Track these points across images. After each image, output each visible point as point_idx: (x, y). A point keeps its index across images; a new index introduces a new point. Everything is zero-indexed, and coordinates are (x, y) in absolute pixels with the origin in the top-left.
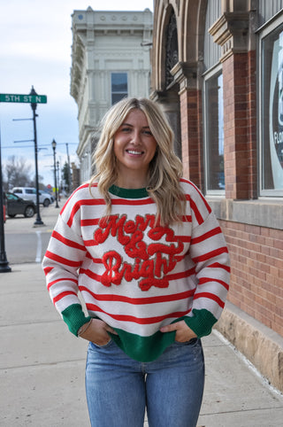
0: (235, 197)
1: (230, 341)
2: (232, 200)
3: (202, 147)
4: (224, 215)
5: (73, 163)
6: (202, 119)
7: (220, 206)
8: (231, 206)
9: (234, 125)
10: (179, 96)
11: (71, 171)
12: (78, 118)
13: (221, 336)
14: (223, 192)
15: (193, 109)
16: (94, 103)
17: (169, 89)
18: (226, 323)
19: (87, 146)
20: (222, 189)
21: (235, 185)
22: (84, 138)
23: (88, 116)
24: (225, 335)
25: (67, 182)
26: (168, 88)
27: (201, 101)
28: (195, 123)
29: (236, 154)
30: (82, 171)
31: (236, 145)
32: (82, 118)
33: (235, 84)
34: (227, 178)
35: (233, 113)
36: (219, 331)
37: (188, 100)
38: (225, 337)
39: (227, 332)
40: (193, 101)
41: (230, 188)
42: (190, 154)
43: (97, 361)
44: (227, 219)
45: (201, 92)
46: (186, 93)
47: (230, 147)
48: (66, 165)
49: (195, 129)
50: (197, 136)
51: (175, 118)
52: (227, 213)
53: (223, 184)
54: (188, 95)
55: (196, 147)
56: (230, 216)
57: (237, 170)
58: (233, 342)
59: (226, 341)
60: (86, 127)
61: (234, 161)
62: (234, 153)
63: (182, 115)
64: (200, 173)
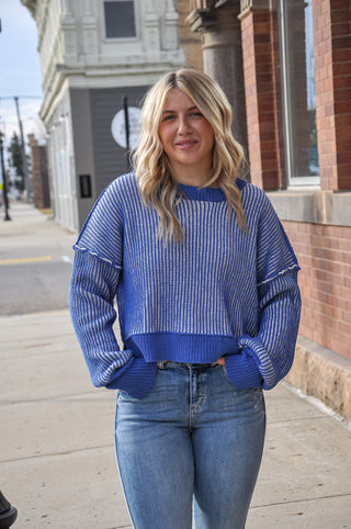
0: (336, 187)
1: (335, 409)
2: (331, 191)
3: (280, 107)
4: (319, 216)
5: (31, 136)
6: (278, 60)
7: (313, 201)
8: (330, 201)
9: (331, 73)
10: (239, 22)
11: (28, 150)
12: (39, 49)
13: (321, 406)
14: (316, 180)
15: (263, 45)
16: (72, 21)
17: (220, 7)
18: (327, 383)
19: (62, 102)
20: (314, 174)
21: (335, 167)
22: (54, 88)
23: (61, 47)
24: (327, 401)
25: (20, 172)
26: (217, 5)
27: (277, 29)
28: (268, 67)
29: (336, 119)
30: (51, 150)
31: (335, 105)
32: (49, 49)
33: (332, 7)
34: (322, 157)
35: (330, 53)
36: (317, 397)
37: (255, 28)
38: (327, 405)
39: (330, 397)
40: (263, 31)
41: (327, 173)
42: (262, 119)
43: (132, 416)
44: (325, 222)
45: (276, 14)
46: (251, 16)
47: (326, 108)
48: (15, 138)
49: (269, 78)
50: (271, 88)
51: (232, 58)
52: (324, 212)
53: (317, 165)
54: (255, 20)
55: (270, 107)
56: (329, 218)
57: (337, 144)
58: (340, 409)
59: (329, 411)
60: (59, 67)
61: (333, 131)
62: (332, 118)
63: (245, 54)
64: (278, 150)
